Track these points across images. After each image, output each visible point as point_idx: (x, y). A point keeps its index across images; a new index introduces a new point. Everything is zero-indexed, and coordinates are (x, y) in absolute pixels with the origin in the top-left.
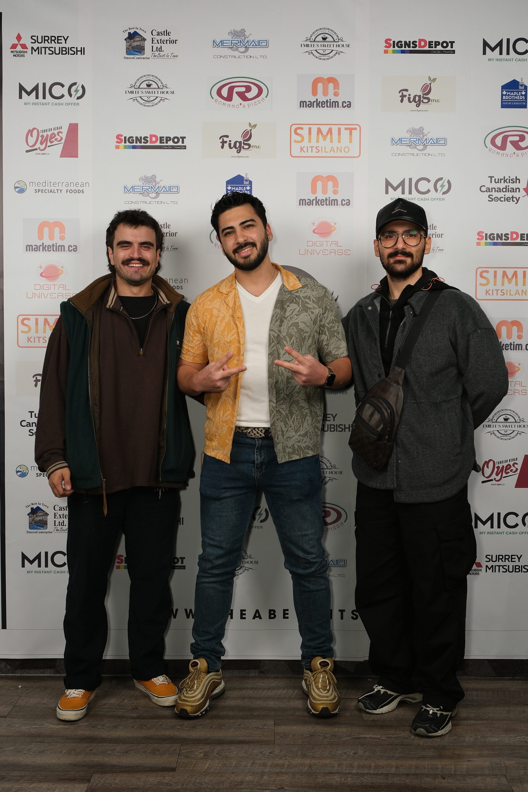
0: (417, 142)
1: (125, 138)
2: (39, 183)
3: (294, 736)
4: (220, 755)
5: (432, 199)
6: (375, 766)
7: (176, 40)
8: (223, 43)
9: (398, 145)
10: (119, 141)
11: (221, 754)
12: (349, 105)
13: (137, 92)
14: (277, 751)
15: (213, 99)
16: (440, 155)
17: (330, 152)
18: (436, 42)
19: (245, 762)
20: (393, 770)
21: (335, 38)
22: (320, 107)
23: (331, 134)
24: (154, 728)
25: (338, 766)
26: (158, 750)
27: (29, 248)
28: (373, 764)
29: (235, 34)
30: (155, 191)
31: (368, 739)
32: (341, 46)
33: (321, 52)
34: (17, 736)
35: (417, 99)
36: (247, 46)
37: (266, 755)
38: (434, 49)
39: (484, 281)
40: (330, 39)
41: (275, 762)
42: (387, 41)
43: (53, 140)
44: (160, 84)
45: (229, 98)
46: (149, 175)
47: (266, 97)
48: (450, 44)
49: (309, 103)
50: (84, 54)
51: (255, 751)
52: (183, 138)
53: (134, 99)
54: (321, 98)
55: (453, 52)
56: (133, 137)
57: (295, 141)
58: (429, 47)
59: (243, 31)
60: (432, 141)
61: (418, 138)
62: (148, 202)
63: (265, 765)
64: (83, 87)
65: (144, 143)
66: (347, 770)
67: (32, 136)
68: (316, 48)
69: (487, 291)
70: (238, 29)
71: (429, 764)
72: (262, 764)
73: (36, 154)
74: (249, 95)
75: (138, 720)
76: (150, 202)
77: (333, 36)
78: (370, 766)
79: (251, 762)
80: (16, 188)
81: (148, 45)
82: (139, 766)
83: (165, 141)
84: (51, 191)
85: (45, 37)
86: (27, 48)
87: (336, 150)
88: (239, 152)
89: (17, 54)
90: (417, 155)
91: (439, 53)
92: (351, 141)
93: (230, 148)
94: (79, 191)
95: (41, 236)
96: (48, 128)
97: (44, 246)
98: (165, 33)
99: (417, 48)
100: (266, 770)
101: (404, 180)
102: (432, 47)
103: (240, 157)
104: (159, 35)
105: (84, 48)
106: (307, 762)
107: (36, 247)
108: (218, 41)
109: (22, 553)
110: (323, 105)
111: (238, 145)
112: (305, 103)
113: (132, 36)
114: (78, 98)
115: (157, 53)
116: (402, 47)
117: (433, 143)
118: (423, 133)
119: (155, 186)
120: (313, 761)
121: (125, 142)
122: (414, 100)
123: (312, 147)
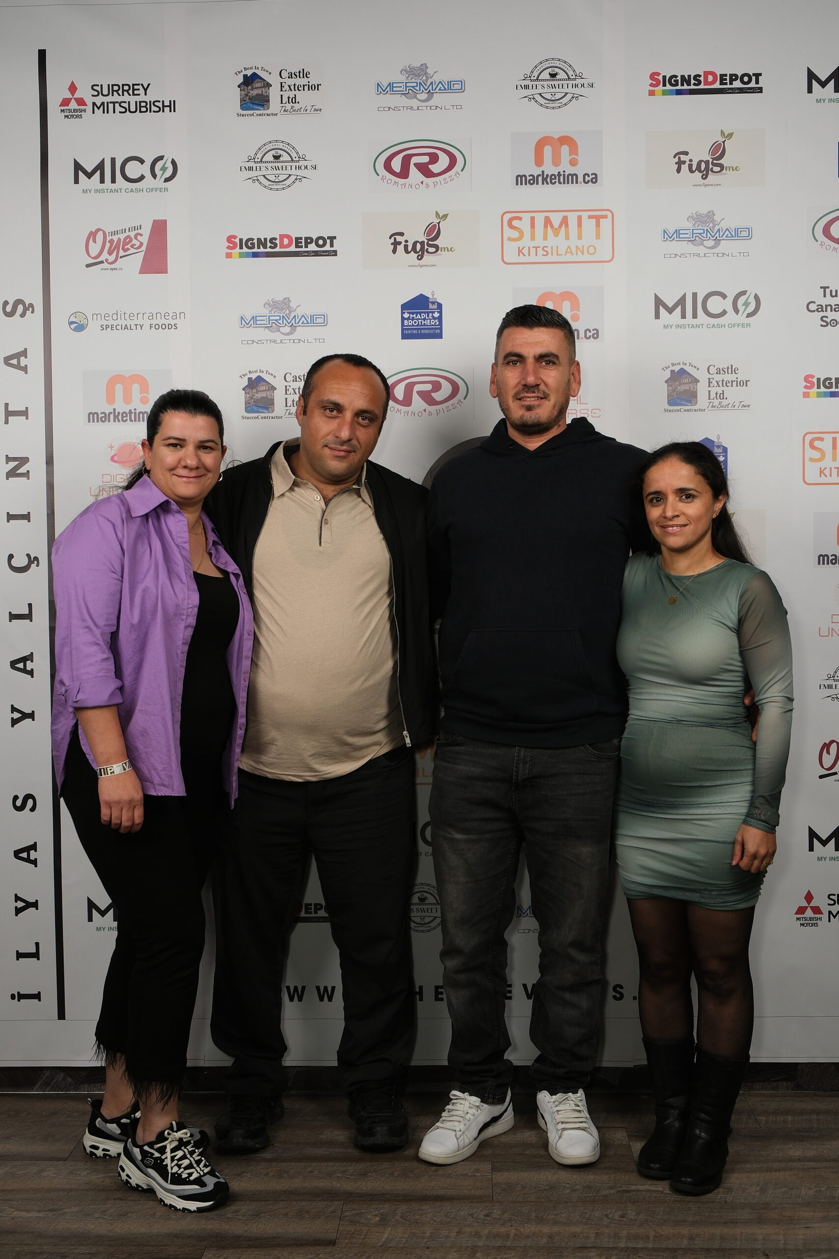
0: (704, 235)
1: (241, 240)
2: (107, 315)
3: (524, 1187)
4: (406, 1220)
5: (730, 326)
6: (655, 1237)
7: (318, 85)
8: (393, 87)
9: (674, 241)
10: (231, 245)
11: (407, 1217)
12: (595, 179)
13: (258, 168)
14: (496, 1213)
15: (378, 175)
16: (742, 254)
17: (565, 255)
18: (731, 75)
19: (446, 1230)
20: (685, 1243)
21: (570, 73)
22: (548, 184)
23: (567, 226)
24: (300, 1177)
25: (596, 1236)
26: (308, 1212)
27: (93, 417)
28: (652, 1234)
29: (411, 71)
30: (289, 323)
31: (643, 1192)
32: (580, 86)
33: (549, 96)
34: (83, 1190)
35: (703, 166)
36: (431, 91)
37: (479, 1219)
38: (729, 86)
39: (816, 455)
40: (562, 75)
41: (494, 1230)
42: (653, 76)
43: (129, 246)
44: (294, 155)
45: (404, 173)
46: (280, 298)
47: (462, 171)
48: (754, 78)
49: (531, 178)
50: (174, 111)
51: (462, 1213)
52: (332, 239)
53: (254, 178)
54: (550, 169)
55: (760, 90)
56: (253, 239)
57: (510, 239)
58: (721, 83)
59: (424, 68)
60: (729, 233)
61: (705, 229)
62: (278, 341)
63: (477, 1235)
64: (174, 163)
65: (271, 247)
66: (610, 1243)
67: (95, 241)
68: (540, 91)
69: (822, 470)
70: (417, 64)
71: (742, 1232)
72: (473, 1233)
73: (102, 269)
74: (435, 168)
75: (275, 1164)
76: (281, 341)
77: (567, 71)
78: (648, 1237)
79: (456, 1230)
80: (71, 323)
81: (274, 94)
82: (276, 1238)
83: (303, 244)
84: (126, 327)
85: (113, 85)
86: (87, 105)
87: (574, 252)
88: (420, 258)
89: (71, 114)
90: (705, 256)
91: (738, 93)
92: (598, 237)
93: (407, 252)
94: (170, 327)
95: (111, 399)
96: (119, 228)
97: (117, 414)
98: (301, 74)
99: (702, 86)
100: (481, 1244)
101: (684, 295)
102: (726, 84)
103: (422, 266)
104: (292, 78)
105: (174, 101)
106: (546, 1229)
107: (103, 415)
108: (385, 84)
109: (88, 898)
110: (553, 181)
111: (418, 247)
112: (524, 178)
113: (250, 80)
114: (167, 180)
115: (288, 106)
116: (677, 85)
117: (730, 235)
118: (713, 221)
119: (290, 316)
120: (556, 1229)
121: (241, 248)
122: (698, 168)
123: (536, 248)
